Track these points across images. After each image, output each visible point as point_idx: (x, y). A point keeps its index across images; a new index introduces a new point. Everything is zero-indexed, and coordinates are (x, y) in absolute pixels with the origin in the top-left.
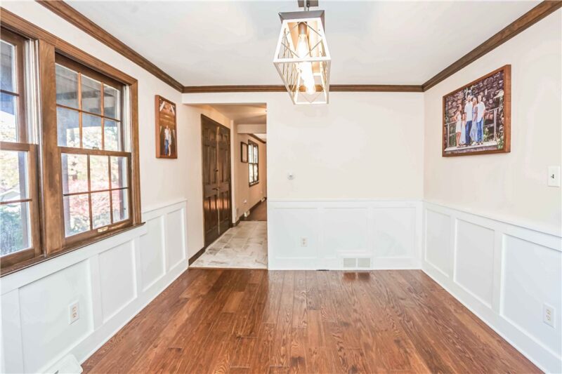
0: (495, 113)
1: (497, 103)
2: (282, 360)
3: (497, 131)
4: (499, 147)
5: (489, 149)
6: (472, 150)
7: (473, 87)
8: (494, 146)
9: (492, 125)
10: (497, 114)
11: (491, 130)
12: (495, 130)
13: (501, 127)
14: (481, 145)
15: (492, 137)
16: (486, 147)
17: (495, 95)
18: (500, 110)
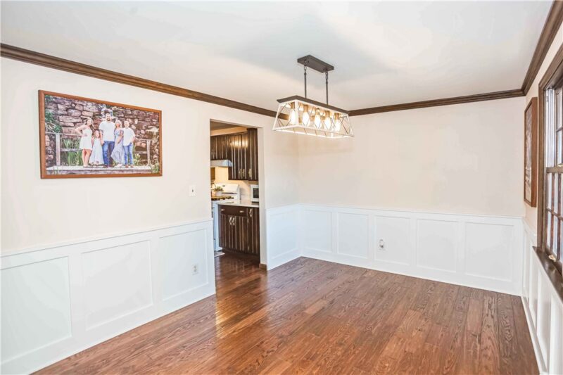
0: (148, 143)
1: (150, 136)
2: (323, 363)
3: (151, 159)
4: (154, 172)
5: (142, 172)
6: (116, 173)
7: (115, 107)
8: (149, 170)
9: (144, 152)
10: (151, 145)
11: (143, 156)
12: (148, 157)
13: (155, 156)
14: (130, 168)
15: (146, 163)
16: (137, 170)
17: (147, 128)
18: (153, 142)
